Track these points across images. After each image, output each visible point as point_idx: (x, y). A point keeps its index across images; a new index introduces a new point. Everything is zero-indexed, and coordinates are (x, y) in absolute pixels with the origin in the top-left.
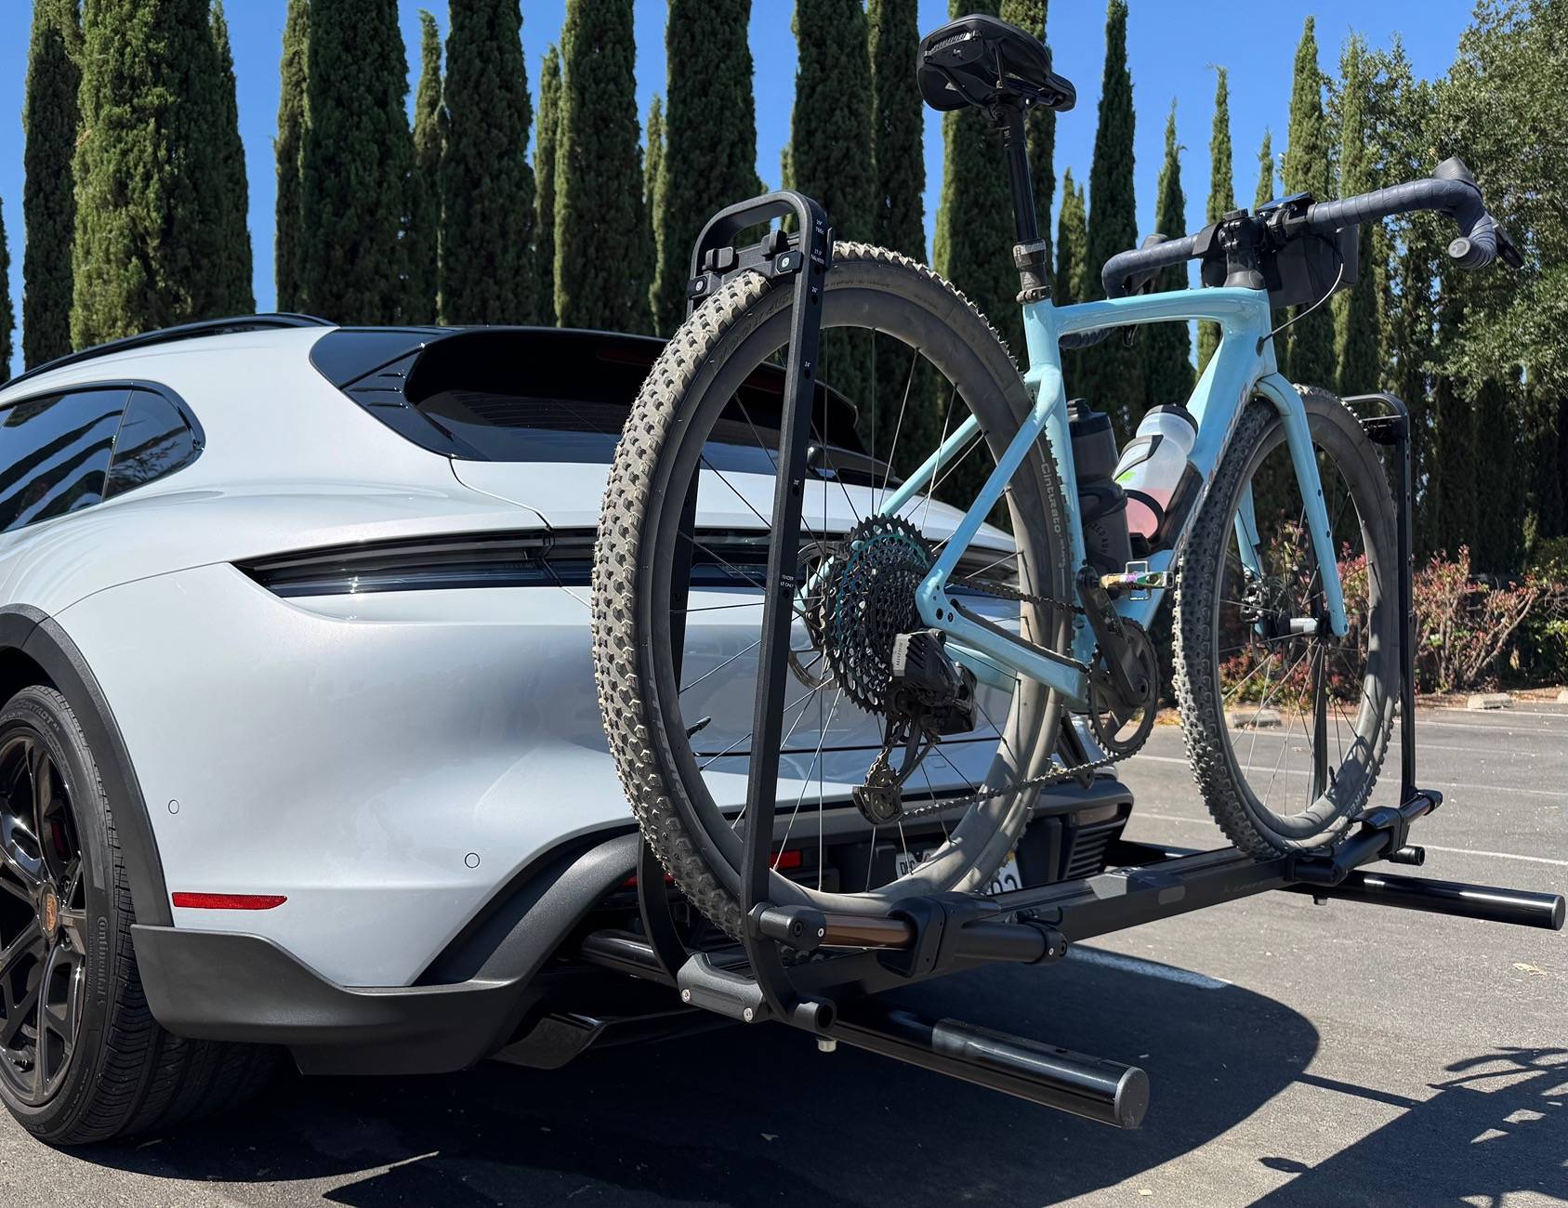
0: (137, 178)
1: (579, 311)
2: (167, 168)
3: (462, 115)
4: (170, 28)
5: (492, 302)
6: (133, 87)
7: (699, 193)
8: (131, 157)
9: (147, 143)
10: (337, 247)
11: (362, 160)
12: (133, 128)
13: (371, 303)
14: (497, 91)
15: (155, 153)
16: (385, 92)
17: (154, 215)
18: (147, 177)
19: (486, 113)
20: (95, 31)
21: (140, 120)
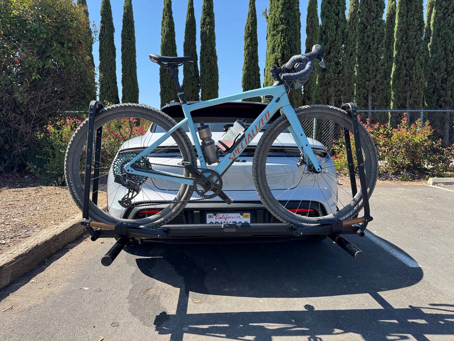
0: (277, 46)
1: (399, 55)
2: (283, 43)
3: (363, 11)
4: (285, 11)
5: (369, 58)
6: (277, 27)
7: (445, 14)
8: (276, 42)
9: (279, 38)
10: (324, 52)
11: (331, 30)
12: (277, 35)
13: (332, 64)
14: (373, 2)
15: (280, 40)
16: (339, 11)
17: (279, 54)
18: (279, 46)
19: (369, 9)
20: (270, 16)
21: (278, 33)
